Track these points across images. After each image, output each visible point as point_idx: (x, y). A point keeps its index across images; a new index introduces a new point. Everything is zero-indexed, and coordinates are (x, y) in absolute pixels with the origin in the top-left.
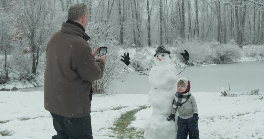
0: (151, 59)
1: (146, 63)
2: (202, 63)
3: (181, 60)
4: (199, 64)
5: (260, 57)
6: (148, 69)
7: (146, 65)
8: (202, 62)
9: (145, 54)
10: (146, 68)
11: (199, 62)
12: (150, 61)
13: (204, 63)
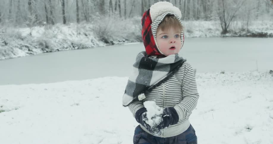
0: (63, 38)
1: (57, 43)
2: (124, 42)
3: (100, 39)
4: (121, 43)
5: (188, 33)
6: (59, 50)
7: (57, 45)
8: (124, 40)
9: (56, 32)
10: (56, 49)
11: (121, 40)
12: (61, 40)
13: (126, 42)
